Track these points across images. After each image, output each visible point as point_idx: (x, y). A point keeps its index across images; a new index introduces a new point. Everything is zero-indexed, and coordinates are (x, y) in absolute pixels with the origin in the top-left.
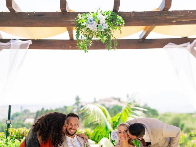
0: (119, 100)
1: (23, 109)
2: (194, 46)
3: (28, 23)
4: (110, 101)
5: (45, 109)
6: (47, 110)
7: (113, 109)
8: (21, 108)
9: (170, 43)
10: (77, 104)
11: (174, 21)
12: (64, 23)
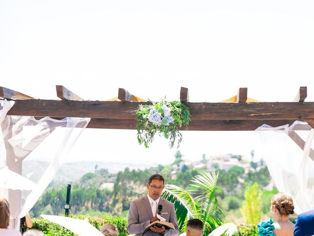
0: (240, 159)
1: (99, 169)
2: (295, 129)
3: (81, 113)
4: (227, 161)
5: (131, 170)
6: (134, 171)
7: (230, 172)
8: (96, 167)
9: (264, 125)
10: (177, 163)
11: (252, 115)
12: (124, 114)
